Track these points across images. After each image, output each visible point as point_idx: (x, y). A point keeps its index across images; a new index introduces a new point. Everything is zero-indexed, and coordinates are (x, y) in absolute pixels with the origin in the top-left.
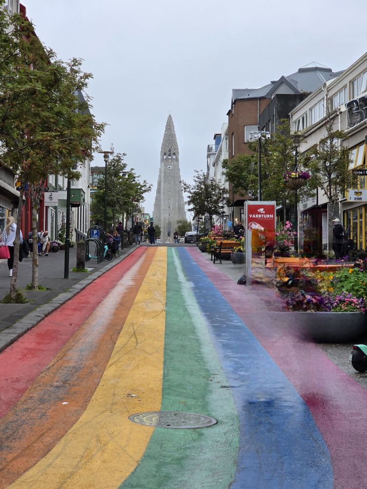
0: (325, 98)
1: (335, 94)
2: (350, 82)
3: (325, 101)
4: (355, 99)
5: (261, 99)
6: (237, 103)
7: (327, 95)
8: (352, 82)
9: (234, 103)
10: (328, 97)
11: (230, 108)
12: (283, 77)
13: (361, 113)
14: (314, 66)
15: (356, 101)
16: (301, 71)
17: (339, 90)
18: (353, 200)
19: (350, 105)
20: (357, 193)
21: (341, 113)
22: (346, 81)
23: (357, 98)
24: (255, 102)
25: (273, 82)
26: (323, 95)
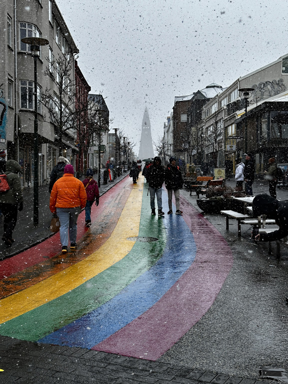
2: (229, 94)
3: (218, 103)
5: (189, 101)
7: (218, 100)
11: (174, 106)
13: (233, 109)
14: (214, 85)
16: (207, 87)
17: (224, 98)
18: (229, 150)
19: (228, 106)
20: (230, 147)
21: (224, 109)
23: (231, 102)
24: (185, 103)
25: (194, 93)
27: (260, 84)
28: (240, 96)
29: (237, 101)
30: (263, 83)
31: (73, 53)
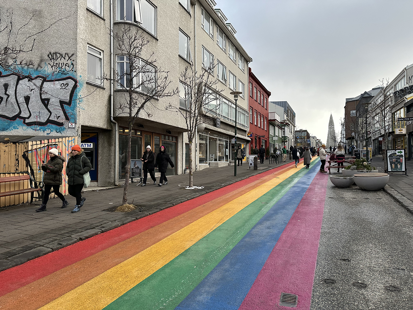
2: (394, 85)
4: (397, 90)
5: (356, 100)
8: (395, 85)
9: (346, 103)
11: (345, 105)
12: (365, 92)
13: (400, 96)
14: (378, 87)
15: (398, 91)
16: (373, 89)
19: (395, 93)
20: (400, 130)
21: (391, 97)
22: (393, 85)
24: (354, 102)
25: (362, 94)
28: (407, 83)
29: (405, 88)
31: (247, 62)
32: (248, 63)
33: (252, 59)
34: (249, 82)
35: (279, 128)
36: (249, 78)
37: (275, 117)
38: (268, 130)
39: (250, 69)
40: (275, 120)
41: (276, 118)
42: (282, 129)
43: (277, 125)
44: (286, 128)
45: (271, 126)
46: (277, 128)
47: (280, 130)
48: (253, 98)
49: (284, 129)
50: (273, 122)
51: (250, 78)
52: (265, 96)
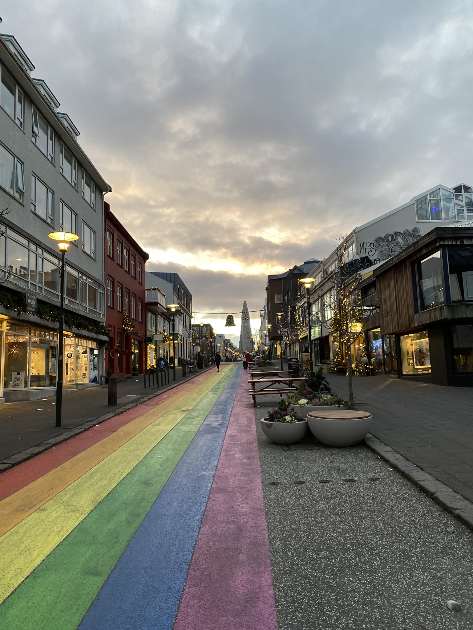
0: (322, 270)
1: (329, 266)
2: (339, 256)
3: (322, 272)
5: (283, 278)
6: (270, 282)
7: (323, 269)
8: (341, 256)
9: (268, 282)
10: (324, 269)
11: (267, 286)
12: (295, 266)
13: (350, 273)
14: (313, 260)
15: (345, 265)
16: (306, 263)
17: (331, 264)
21: (335, 273)
22: (336, 257)
23: (345, 263)
24: (280, 281)
25: (290, 270)
26: (321, 268)
27: (387, 236)
28: (358, 254)
29: (355, 260)
30: (390, 235)
31: (101, 192)
32: (104, 193)
33: (110, 187)
34: (105, 230)
35: (164, 318)
36: (105, 221)
37: (157, 298)
38: (144, 322)
39: (107, 206)
40: (157, 304)
41: (159, 301)
42: (169, 320)
43: (162, 313)
44: (176, 319)
45: (150, 315)
46: (160, 319)
47: (167, 323)
48: (114, 260)
49: (173, 320)
50: (153, 307)
51: (108, 222)
52: (137, 259)
